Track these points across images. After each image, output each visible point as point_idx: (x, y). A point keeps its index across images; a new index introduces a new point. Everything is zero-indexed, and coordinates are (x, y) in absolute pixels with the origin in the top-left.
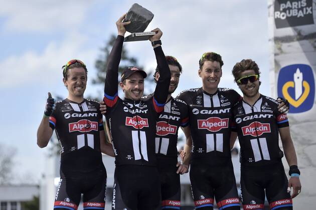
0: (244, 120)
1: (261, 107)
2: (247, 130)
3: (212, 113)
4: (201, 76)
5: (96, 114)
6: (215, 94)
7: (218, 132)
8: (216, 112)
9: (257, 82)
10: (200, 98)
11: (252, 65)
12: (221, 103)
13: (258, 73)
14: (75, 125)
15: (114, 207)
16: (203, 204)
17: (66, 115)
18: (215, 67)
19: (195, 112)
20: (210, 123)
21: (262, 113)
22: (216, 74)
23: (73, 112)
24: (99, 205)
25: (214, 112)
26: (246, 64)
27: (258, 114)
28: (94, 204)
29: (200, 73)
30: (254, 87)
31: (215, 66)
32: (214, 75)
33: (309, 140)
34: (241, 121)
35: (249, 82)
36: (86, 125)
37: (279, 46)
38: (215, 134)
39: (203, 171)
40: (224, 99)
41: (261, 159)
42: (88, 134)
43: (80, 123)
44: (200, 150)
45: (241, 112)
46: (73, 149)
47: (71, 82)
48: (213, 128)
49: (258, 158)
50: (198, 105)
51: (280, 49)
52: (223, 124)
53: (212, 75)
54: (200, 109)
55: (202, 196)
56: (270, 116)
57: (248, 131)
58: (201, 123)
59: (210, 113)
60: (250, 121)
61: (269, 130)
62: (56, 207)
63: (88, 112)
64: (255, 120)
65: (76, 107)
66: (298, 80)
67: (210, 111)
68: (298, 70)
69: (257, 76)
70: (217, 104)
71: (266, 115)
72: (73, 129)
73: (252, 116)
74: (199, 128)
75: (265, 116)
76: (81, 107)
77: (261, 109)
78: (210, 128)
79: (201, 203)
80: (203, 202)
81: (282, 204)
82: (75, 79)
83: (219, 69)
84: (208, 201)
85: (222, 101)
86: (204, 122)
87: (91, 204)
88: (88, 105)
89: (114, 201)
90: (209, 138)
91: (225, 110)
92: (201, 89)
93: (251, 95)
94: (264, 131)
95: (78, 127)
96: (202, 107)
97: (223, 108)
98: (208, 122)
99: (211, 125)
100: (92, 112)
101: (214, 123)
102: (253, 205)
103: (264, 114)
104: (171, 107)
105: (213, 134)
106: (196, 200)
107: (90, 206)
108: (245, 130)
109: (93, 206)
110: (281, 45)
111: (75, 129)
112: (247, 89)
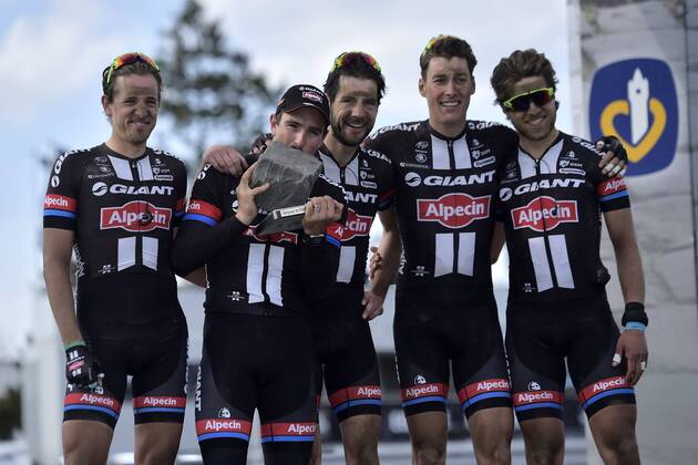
0: (517, 192)
1: (558, 162)
2: (523, 217)
3: (452, 184)
4: (424, 95)
5: (170, 189)
6: (459, 137)
7: (464, 230)
8: (461, 181)
9: (550, 106)
10: (424, 147)
11: (539, 65)
12: (473, 160)
13: (552, 84)
14: (116, 213)
15: (199, 406)
16: (421, 396)
17: (95, 187)
18: (454, 70)
19: (412, 181)
20: (446, 208)
21: (558, 176)
22: (458, 87)
23: (113, 179)
24: (172, 402)
25: (456, 182)
26: (525, 62)
27: (550, 177)
28: (161, 401)
29: (421, 87)
30: (545, 117)
31: (455, 66)
32: (454, 88)
33: (666, 241)
34: (509, 196)
35: (532, 105)
36: (141, 215)
37: (591, 15)
38: (456, 234)
39: (424, 318)
40: (481, 150)
41: (552, 286)
42: (144, 238)
43: (129, 210)
44: (420, 271)
45: (511, 175)
46: (107, 269)
47: (121, 109)
48: (454, 219)
49: (544, 284)
50: (417, 163)
51: (594, 23)
52: (477, 209)
53: (449, 89)
54: (424, 174)
55: (420, 378)
56: (577, 183)
57: (526, 218)
58: (425, 207)
59: (446, 183)
60: (530, 196)
61: (573, 217)
62: (69, 408)
63: (150, 184)
64: (541, 192)
65: (122, 170)
66: (638, 96)
67: (448, 179)
68: (638, 74)
69: (551, 89)
70: (463, 161)
71: (567, 181)
72: (111, 222)
73: (535, 184)
74: (419, 219)
75: (565, 184)
76: (136, 168)
77: (559, 167)
78: (446, 219)
79: (416, 392)
80: (423, 391)
81: (609, 389)
82: (131, 101)
83: (465, 74)
84: (434, 389)
85: (475, 153)
86: (432, 206)
87: (154, 401)
88: (153, 164)
89: (199, 393)
90: (443, 243)
91: (483, 176)
92: (425, 124)
93: (537, 135)
94: (562, 219)
95: (122, 218)
96: (428, 171)
97: (478, 172)
98: (441, 205)
99: (449, 211)
100: (160, 184)
101: (455, 208)
102: (535, 392)
103: (563, 177)
104: (359, 171)
105: (452, 235)
106: (406, 388)
107: (151, 406)
108: (517, 215)
109: (158, 406)
110: (597, 14)
111: (116, 223)
112: (527, 122)
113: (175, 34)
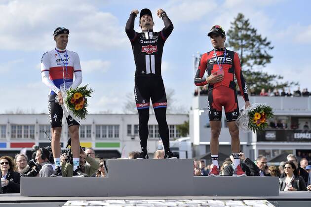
113: (235, 23)
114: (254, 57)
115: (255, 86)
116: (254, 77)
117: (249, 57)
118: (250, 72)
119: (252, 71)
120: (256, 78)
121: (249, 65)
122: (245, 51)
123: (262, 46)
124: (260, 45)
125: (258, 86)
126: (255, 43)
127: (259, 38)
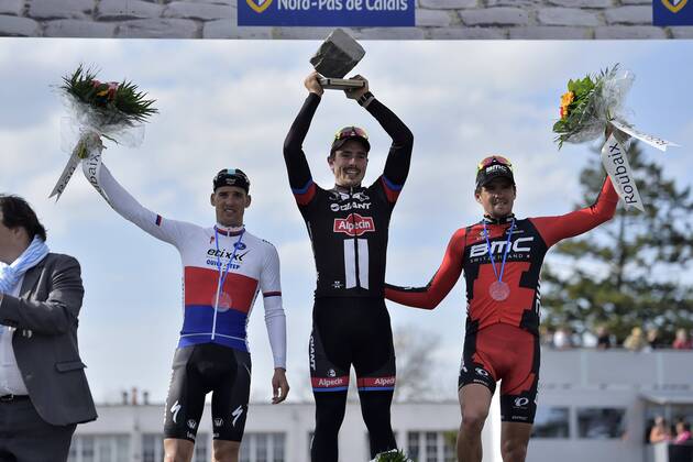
114: (656, 242)
115: (659, 321)
116: (657, 296)
117: (641, 242)
118: (645, 283)
119: (651, 281)
120: (664, 299)
121: (641, 263)
122: (631, 224)
123: (678, 212)
124: (672, 207)
125: (667, 322)
126: (657, 203)
127: (668, 189)
